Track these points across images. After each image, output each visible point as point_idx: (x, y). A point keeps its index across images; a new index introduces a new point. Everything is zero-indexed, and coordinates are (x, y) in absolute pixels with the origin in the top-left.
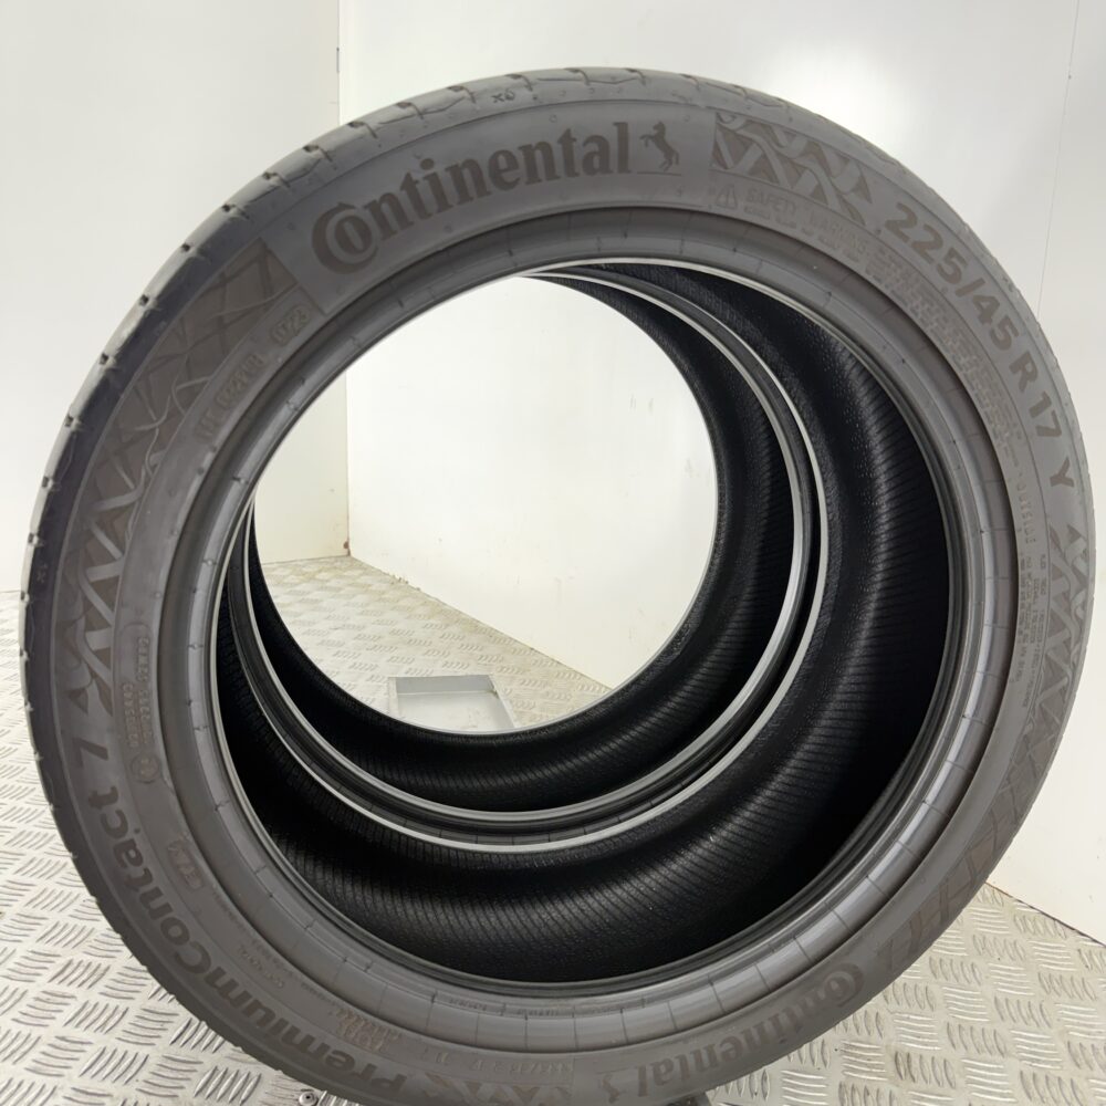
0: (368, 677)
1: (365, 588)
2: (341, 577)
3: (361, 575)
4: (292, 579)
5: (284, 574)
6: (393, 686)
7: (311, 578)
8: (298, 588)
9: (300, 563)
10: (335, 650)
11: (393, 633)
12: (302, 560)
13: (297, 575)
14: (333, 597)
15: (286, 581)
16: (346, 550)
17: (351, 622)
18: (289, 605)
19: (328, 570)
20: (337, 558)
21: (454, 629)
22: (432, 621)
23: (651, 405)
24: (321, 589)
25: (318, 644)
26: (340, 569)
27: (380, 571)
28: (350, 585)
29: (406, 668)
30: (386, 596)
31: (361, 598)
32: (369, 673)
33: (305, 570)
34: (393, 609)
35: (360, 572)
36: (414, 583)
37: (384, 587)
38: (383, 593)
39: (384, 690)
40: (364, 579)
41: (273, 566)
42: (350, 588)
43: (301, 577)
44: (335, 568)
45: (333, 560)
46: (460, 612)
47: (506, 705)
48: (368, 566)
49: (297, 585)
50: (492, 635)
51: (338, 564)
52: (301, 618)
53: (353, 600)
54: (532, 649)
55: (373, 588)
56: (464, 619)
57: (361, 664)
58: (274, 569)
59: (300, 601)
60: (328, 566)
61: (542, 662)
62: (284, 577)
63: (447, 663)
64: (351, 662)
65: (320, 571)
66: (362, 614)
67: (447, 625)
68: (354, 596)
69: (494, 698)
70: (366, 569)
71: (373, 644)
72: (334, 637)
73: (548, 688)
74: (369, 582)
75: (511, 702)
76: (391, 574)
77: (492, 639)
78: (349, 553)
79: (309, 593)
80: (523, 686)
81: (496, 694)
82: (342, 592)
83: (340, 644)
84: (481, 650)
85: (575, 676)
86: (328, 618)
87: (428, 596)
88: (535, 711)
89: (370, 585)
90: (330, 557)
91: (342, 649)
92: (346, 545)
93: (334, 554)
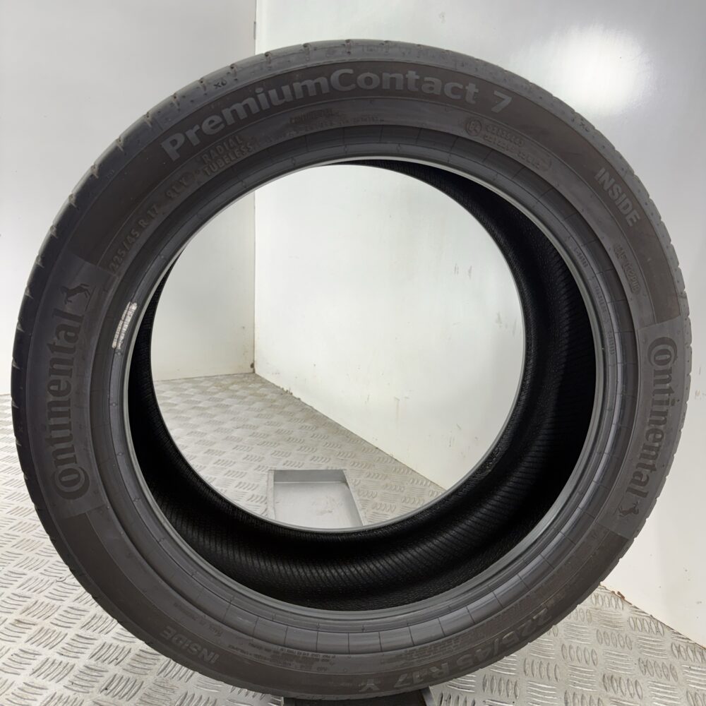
0: (256, 467)
1: (262, 397)
2: (246, 388)
3: (261, 387)
4: (213, 389)
5: (208, 385)
6: (272, 477)
7: (226, 389)
8: (216, 396)
9: (219, 377)
10: (236, 444)
11: (278, 432)
12: (221, 375)
13: (217, 386)
14: (239, 403)
15: (208, 390)
16: (252, 369)
17: (249, 423)
18: (208, 408)
19: (238, 383)
20: (245, 375)
21: (322, 431)
22: (306, 424)
23: (470, 271)
24: (231, 397)
25: (223, 440)
26: (247, 383)
27: (273, 384)
28: (251, 395)
29: (284, 460)
30: (276, 404)
31: (257, 405)
32: (257, 464)
33: (223, 382)
34: (280, 413)
35: (260, 385)
36: (296, 395)
37: (275, 396)
38: (275, 401)
39: (266, 478)
40: (263, 391)
41: (201, 379)
42: (252, 397)
43: (219, 388)
44: (243, 382)
45: (242, 376)
46: (327, 418)
47: (355, 495)
48: (266, 381)
49: (215, 393)
50: (348, 436)
51: (246, 378)
52: (215, 419)
53: (252, 407)
54: (377, 448)
55: (268, 397)
56: (329, 423)
57: (252, 456)
58: (201, 382)
59: (216, 406)
60: (239, 380)
61: (384, 459)
62: (208, 387)
63: (314, 457)
64: (246, 454)
65: (233, 384)
66: (257, 416)
67: (317, 427)
68: (253, 403)
69: (346, 488)
70: (265, 383)
71: (262, 440)
72: (236, 434)
73: (387, 481)
74: (265, 393)
75: (359, 491)
76: (281, 387)
77: (349, 439)
78: (254, 372)
79: (223, 400)
80: (369, 479)
81: (347, 484)
82: (246, 400)
83: (239, 440)
84: (339, 448)
85: (408, 472)
86: (233, 419)
87: (306, 404)
88: (377, 500)
89: (266, 395)
90: (241, 374)
91: (241, 443)
92: (252, 366)
93: (244, 372)
